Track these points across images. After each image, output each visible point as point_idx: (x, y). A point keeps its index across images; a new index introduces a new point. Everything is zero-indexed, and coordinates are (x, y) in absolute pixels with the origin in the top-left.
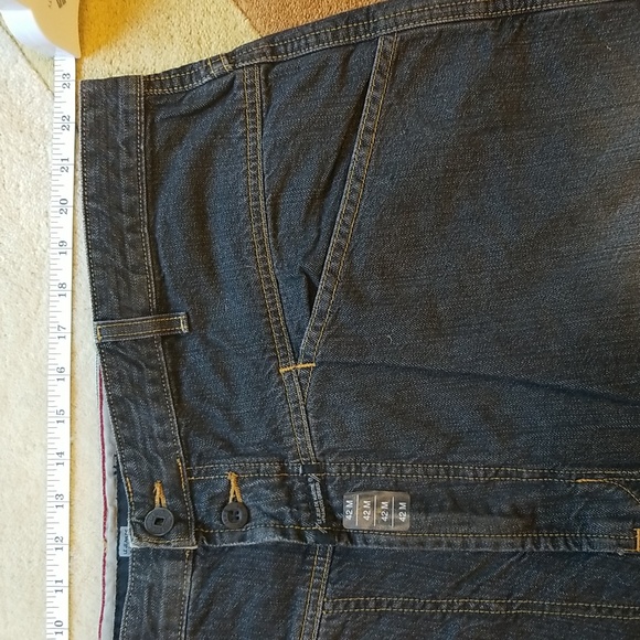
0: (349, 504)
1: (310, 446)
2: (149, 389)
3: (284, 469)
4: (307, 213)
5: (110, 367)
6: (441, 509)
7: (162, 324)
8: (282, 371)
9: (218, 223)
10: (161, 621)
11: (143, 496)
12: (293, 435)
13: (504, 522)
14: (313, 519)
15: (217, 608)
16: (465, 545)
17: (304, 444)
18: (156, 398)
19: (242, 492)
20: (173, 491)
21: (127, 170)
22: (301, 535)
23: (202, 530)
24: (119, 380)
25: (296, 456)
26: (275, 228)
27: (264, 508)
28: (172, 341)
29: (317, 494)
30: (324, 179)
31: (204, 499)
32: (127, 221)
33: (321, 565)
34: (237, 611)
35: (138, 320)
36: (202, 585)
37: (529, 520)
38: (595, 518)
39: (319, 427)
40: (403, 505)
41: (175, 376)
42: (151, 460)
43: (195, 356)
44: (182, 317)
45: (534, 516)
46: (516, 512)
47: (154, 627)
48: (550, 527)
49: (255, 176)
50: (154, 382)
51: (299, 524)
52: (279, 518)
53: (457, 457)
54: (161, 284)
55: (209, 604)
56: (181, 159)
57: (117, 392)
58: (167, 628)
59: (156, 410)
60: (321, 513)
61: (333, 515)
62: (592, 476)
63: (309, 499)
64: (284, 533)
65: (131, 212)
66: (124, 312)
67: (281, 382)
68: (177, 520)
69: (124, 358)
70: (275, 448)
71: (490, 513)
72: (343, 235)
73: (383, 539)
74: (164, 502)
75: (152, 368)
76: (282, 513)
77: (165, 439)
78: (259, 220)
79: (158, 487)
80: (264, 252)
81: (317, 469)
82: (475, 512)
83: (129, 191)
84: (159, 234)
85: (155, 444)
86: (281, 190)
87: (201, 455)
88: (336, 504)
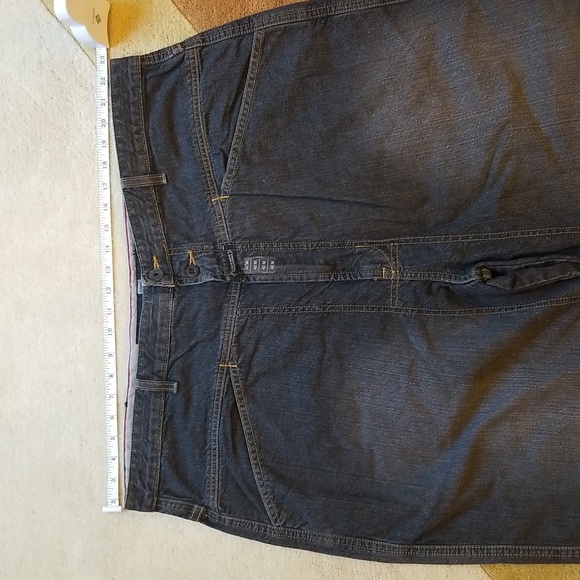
0: (247, 262)
1: (227, 236)
2: (149, 211)
3: (215, 248)
4: (223, 121)
5: (129, 200)
6: (291, 263)
7: (153, 180)
8: (213, 200)
9: (180, 129)
10: (159, 321)
11: (148, 263)
12: (219, 231)
13: (320, 267)
14: (230, 270)
15: (185, 315)
16: (302, 279)
17: (224, 235)
18: (152, 215)
19: (195, 260)
20: (162, 261)
21: (134, 103)
22: (224, 278)
23: (177, 278)
24: (134, 206)
25: (221, 241)
26: (208, 129)
27: (206, 266)
28: (159, 188)
29: (231, 259)
30: (230, 104)
31: (177, 264)
32: (135, 128)
33: (235, 294)
34: (195, 316)
35: (141, 177)
36: (178, 305)
37: (332, 266)
38: (363, 264)
39: (231, 227)
40: (273, 262)
41: (161, 204)
42: (151, 245)
43: (171, 196)
44: (163, 176)
45: (335, 265)
46: (327, 263)
47: (155, 324)
48: (343, 270)
49: (197, 104)
50: (151, 207)
51: (223, 273)
52: (213, 271)
53: (298, 238)
54: (152, 160)
55: (181, 313)
56: (160, 97)
57: (133, 212)
58: (162, 325)
59: (152, 221)
60: (233, 267)
61: (239, 268)
62: (362, 243)
63: (228, 262)
64: (215, 277)
65: (137, 124)
66: (135, 173)
67: (212, 206)
68: (165, 274)
69: (136, 196)
70: (210, 238)
71: (314, 264)
72: (240, 131)
73: (263, 278)
74: (158, 266)
75: (149, 201)
76: (215, 268)
77: (157, 235)
78: (199, 126)
79: (155, 258)
80: (202, 142)
81: (231, 247)
82: (306, 263)
83: (134, 113)
84: (151, 135)
85: (152, 237)
86: (210, 110)
87: (175, 243)
88: (241, 263)
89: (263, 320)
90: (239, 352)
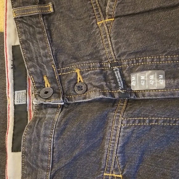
0: (134, 78)
1: (112, 53)
2: (38, 36)
3: (101, 66)
5: (20, 28)
7: (42, 9)
8: (98, 23)
11: (40, 83)
12: (104, 49)
14: (117, 87)
17: (110, 53)
18: (41, 39)
19: (83, 78)
22: (112, 95)
24: (25, 32)
25: (106, 59)
27: (94, 84)
28: (47, 17)
29: (118, 75)
31: (66, 82)
35: (30, 7)
39: (116, 44)
41: (49, 30)
42: (41, 66)
43: (58, 23)
44: (50, 5)
50: (40, 33)
51: (111, 90)
52: (101, 87)
57: (24, 37)
59: (41, 44)
60: (121, 84)
61: (127, 84)
63: (115, 78)
64: (104, 94)
66: (25, 3)
67: (98, 27)
68: (55, 92)
69: (26, 24)
70: (95, 56)
73: (152, 93)
74: (49, 86)
75: (39, 27)
76: (102, 85)
77: (46, 57)
79: (45, 78)
81: (117, 64)
85: (42, 59)
87: (63, 63)
88: (128, 79)
89: (150, 130)
90: (124, 163)
